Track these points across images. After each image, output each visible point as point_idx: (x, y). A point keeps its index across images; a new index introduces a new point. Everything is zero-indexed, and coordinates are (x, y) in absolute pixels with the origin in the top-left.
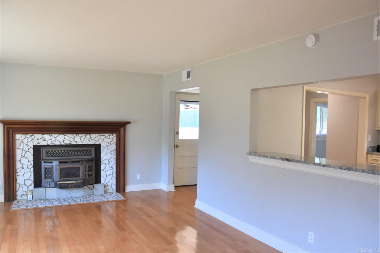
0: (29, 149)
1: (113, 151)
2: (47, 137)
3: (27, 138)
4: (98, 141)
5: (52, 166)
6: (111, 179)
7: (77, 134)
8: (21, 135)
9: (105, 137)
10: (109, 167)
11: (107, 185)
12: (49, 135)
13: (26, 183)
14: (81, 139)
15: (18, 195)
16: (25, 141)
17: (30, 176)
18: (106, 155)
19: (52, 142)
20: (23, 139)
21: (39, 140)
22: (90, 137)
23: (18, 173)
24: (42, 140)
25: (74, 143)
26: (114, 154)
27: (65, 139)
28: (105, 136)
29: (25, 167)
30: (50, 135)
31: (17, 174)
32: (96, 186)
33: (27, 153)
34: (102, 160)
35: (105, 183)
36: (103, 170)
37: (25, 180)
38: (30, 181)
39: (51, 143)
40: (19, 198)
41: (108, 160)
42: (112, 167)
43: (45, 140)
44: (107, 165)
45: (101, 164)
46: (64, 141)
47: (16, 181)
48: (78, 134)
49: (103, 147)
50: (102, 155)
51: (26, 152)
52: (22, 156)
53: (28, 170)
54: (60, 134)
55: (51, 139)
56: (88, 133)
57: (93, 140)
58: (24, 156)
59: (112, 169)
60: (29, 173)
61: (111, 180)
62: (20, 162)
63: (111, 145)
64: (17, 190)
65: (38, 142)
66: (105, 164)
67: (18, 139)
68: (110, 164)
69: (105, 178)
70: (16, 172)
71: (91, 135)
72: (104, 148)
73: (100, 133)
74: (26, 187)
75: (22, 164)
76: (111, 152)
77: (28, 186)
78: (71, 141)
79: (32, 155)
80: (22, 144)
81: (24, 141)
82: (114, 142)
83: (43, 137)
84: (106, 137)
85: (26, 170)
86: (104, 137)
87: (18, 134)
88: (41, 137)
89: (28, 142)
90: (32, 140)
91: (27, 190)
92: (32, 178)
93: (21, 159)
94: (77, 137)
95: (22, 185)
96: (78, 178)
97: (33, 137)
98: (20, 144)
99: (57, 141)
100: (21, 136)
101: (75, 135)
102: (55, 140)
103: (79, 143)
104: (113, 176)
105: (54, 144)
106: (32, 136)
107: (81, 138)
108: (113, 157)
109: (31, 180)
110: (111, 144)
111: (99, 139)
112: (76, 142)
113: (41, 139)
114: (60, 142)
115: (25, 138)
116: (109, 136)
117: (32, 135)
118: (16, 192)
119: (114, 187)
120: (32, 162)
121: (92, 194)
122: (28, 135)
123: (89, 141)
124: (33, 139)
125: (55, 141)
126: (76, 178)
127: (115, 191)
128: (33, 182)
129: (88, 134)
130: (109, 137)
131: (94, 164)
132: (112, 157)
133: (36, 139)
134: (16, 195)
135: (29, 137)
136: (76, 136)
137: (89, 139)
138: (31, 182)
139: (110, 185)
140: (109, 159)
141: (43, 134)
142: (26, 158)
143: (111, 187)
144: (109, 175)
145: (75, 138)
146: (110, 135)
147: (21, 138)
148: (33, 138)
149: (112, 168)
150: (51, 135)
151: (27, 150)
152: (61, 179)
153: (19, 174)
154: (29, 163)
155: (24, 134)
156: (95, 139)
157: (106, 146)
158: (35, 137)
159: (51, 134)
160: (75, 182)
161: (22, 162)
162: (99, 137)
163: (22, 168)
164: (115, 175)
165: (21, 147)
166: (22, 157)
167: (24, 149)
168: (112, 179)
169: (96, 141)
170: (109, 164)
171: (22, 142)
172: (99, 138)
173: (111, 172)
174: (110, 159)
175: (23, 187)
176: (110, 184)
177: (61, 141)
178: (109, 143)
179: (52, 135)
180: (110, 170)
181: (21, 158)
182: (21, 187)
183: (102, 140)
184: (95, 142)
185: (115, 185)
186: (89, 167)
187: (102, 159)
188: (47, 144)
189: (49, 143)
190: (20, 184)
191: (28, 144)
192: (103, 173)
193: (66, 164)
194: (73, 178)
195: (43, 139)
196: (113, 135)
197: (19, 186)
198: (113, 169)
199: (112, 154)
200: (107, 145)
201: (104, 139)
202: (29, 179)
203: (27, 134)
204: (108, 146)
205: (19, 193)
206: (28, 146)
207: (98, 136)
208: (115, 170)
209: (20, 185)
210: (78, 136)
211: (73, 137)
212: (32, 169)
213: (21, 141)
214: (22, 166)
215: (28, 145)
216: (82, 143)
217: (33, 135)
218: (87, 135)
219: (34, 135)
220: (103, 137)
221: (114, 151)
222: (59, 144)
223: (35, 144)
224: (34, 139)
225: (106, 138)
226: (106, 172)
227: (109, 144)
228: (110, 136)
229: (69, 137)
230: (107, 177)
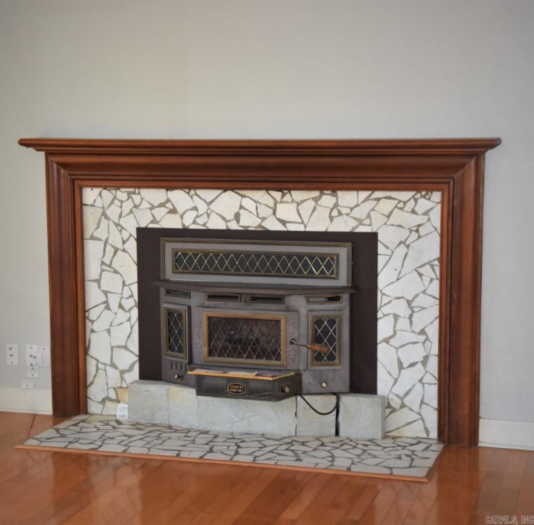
0: (124, 242)
1: (428, 266)
2: (179, 198)
3: (117, 202)
4: (367, 222)
5: (186, 308)
6: (421, 381)
7: (286, 191)
8: (100, 189)
9: (396, 207)
10: (413, 332)
11: (403, 406)
12: (188, 193)
13: (115, 361)
14: (301, 212)
15: (93, 398)
16: (113, 212)
17: (129, 337)
18: (398, 279)
19: (198, 220)
20: (106, 207)
21: (154, 211)
22: (336, 205)
23: (93, 322)
24: (164, 210)
25: (273, 225)
26: (432, 280)
27: (241, 207)
28: (396, 202)
29: (114, 302)
30: (192, 192)
31: (89, 324)
32: (349, 402)
33: (119, 253)
34: (381, 300)
35: (392, 396)
36: (387, 341)
37: (112, 348)
38: (127, 353)
39: (194, 222)
40: (94, 407)
41: (409, 303)
42: (423, 332)
43: (173, 211)
44: (403, 324)
45: (379, 315)
46: (237, 217)
47: (86, 350)
48: (290, 190)
49: (387, 247)
50: (383, 279)
51: (116, 250)
52: (103, 263)
53: (122, 316)
54: (225, 190)
55: (195, 208)
56: (327, 189)
57: (348, 215)
58: (110, 266)
59: (424, 343)
60: (126, 327)
61: (419, 385)
62: (99, 287)
63: (420, 240)
64: (89, 382)
65: (153, 216)
66: (396, 317)
67: (93, 205)
68: (415, 318)
69: (396, 377)
70: (85, 318)
71: (339, 193)
72: (393, 252)
73: (374, 190)
74: (118, 371)
75: (106, 293)
76: (421, 270)
77: (122, 372)
78: (263, 219)
79: (134, 262)
80: (104, 222)
81: (108, 212)
82: (436, 229)
83: (168, 201)
84: (401, 205)
85: (116, 314)
86: (391, 204)
87: (93, 186)
88: (163, 200)
89: (120, 216)
90: (134, 210)
91: (119, 385)
92: (135, 346)
93: (101, 275)
94: (286, 202)
95: (105, 364)
96: (274, 362)
97: (137, 199)
98: (97, 222)
99: (213, 215)
100: (100, 194)
101: (277, 195)
102: (209, 211)
103: (292, 228)
104: (427, 372)
105: (204, 225)
106: (133, 196)
107: (300, 207)
108: (428, 292)
109: (132, 352)
110: (419, 237)
111: (372, 213)
112: (284, 223)
113: (162, 205)
114: (223, 218)
115: (112, 203)
116: (412, 200)
117: (132, 190)
118: (86, 387)
119: (432, 418)
120: (135, 288)
121: (334, 431)
122: (123, 190)
123: (331, 218)
124: (136, 207)
125: (208, 215)
126: (263, 361)
127: (434, 434)
128: (137, 358)
129: (326, 192)
130: (411, 203)
131: (346, 313)
132: (424, 292)
133: (145, 205)
134: (86, 397)
135: (124, 200)
136: (283, 196)
137: (332, 210)
138: (130, 358)
139: (416, 407)
140: (410, 298)
141: (169, 189)
142: (116, 272)
143: (416, 417)
144: (412, 365)
145: (280, 207)
146: (419, 195)
147: (99, 203)
148: (137, 202)
149: (423, 338)
150: (196, 194)
151: (120, 246)
152: (211, 358)
153: (95, 326)
154: (127, 293)
155: (109, 186)
156: (356, 213)
157: (401, 243)
158: (142, 199)
159: (195, 188)
160: (251, 375)
161: (104, 287)
162: (371, 204)
163: (104, 305)
164: (433, 364)
165: (101, 233)
166: (104, 267)
167: (109, 241)
168: (424, 381)
169: (360, 222)
170: (411, 317)
171: (104, 214)
172: (373, 210)
173: (416, 353)
174: (416, 296)
175: (108, 375)
176: (413, 401)
177: (230, 216)
178: (411, 231)
179: (199, 192)
180: (415, 343)
181: (102, 270)
182: (101, 372)
183: (385, 219)
184: (356, 223)
185: (435, 409)
186: (318, 322)
187: (383, 294)
188: (183, 224)
189: (189, 222)
190: (98, 361)
191: (122, 222)
192: (385, 354)
193: (230, 304)
194: (254, 361)
195: (169, 205)
196: (429, 199)
197: (97, 369)
198: (427, 339)
199: (426, 280)
200: (403, 240)
201: (391, 212)
202: (125, 347)
203: (118, 188)
204: (407, 243)
205: (96, 392)
206: (120, 231)
207: (364, 201)
208: (434, 348)
209: (101, 366)
210: (287, 198)
211: (271, 203)
212: (135, 313)
213: (101, 210)
214: (105, 299)
215: (122, 228)
216: (305, 227)
217: (137, 191)
218: (322, 194)
219: (139, 193)
220: (386, 206)
221: (432, 266)
222: (221, 226)
223: (143, 225)
224: (140, 208)
225: (402, 209)
226: (397, 349)
227: (414, 236)
228: (416, 200)
229: (256, 202)
230: (402, 371)
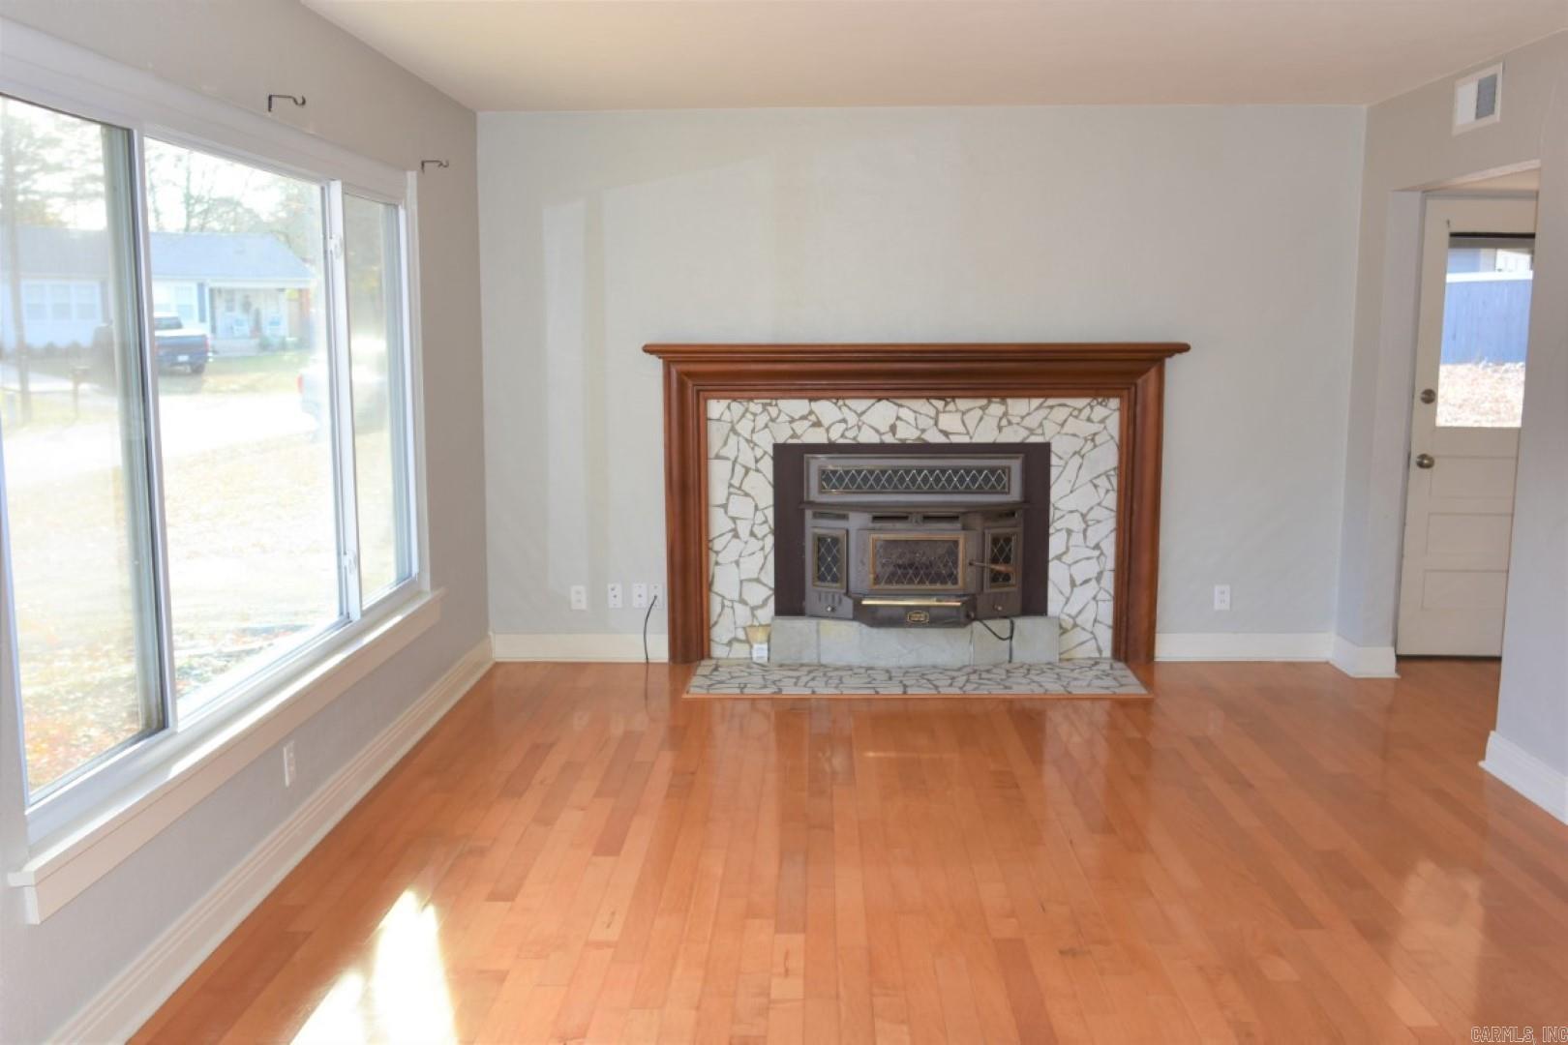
0: (757, 461)
1: (1104, 478)
2: (826, 409)
3: (749, 416)
4: (1040, 431)
5: (845, 532)
6: (1094, 598)
7: (949, 400)
8: (729, 401)
9: (1071, 415)
10: (1087, 547)
11: (1075, 625)
12: (836, 404)
13: (745, 597)
14: (966, 422)
15: (717, 639)
16: (744, 427)
17: (761, 569)
18: (1071, 492)
19: (847, 434)
20: (735, 421)
21: (794, 425)
22: (1005, 414)
23: (717, 553)
24: (806, 423)
25: (934, 437)
26: (1108, 491)
27: (898, 418)
28: (1071, 409)
29: (743, 529)
30: (841, 402)
31: (713, 557)
32: (1024, 624)
33: (752, 474)
34: (1053, 514)
35: (1063, 617)
36: (1059, 558)
37: (741, 582)
38: (760, 586)
39: (843, 436)
40: (718, 651)
41: (1083, 516)
42: (1097, 547)
43: (818, 424)
44: (1076, 538)
45: (1051, 530)
46: (893, 429)
47: (710, 585)
48: (953, 398)
49: (1061, 458)
50: (1056, 492)
51: (747, 470)
52: (731, 485)
53: (755, 545)
54: (880, 399)
55: (844, 421)
56: (995, 397)
57: (1018, 424)
58: (740, 488)
59: (1098, 558)
60: (759, 558)
61: (1093, 603)
62: (726, 512)
63: (1096, 450)
64: (712, 622)
65: (793, 429)
66: (1069, 532)
67: (719, 420)
68: (1089, 532)
69: (1067, 595)
70: (709, 549)
71: (1010, 401)
72: (1066, 463)
73: (1047, 397)
74: (748, 609)
75: (734, 519)
76: (1096, 482)
77: (753, 609)
78: (923, 431)
79: (769, 483)
80: (733, 439)
81: (738, 427)
82: (1112, 438)
83: (811, 412)
84: (1076, 413)
85: (746, 543)
86: (1064, 412)
87: (718, 398)
88: (806, 412)
89: (753, 431)
90: (770, 424)
91: (749, 623)
92: (769, 578)
93: (728, 499)
94: (950, 412)
95: (732, 601)
96: (949, 586)
97: (773, 411)
98: (724, 437)
99: (864, 428)
100: (729, 407)
101: (940, 404)
102: (860, 423)
103: (955, 439)
104: (1100, 588)
105: (854, 438)
106: (769, 408)
107: (966, 417)
108: (1104, 504)
109: (765, 585)
110: (1095, 446)
111: (1044, 422)
112: (946, 434)
113: (804, 418)
114: (877, 431)
115: (743, 416)
116: (1088, 408)
117: (768, 401)
118: (709, 628)
119: (1106, 637)
120: (770, 513)
121: (1007, 657)
122: (756, 401)
123: (1000, 428)
124: (773, 420)
125: (859, 428)
126: (938, 586)
127: (1107, 653)
128: (771, 592)
129: (994, 400)
130: (1087, 411)
131: (1019, 530)
132: (1099, 504)
133: (783, 418)
134: (709, 640)
135: (758, 412)
136: (946, 405)
137: (1001, 419)
138: (763, 593)
139: (1089, 626)
140: (1084, 511)
141: (812, 399)
142: (747, 495)
143: (1090, 636)
144: (1086, 582)
145: (943, 418)
146: (1095, 402)
147: (727, 416)
148: (774, 415)
149: (1096, 553)
150: (845, 405)
151: (752, 465)
152: (877, 587)
153: (721, 558)
154: (760, 517)
155: (739, 398)
156: (1027, 422)
157: (1075, 453)
158: (780, 411)
159: (844, 398)
160: (932, 602)
161: (732, 512)
162: (1043, 413)
163: (731, 534)
164: (1109, 581)
165: (730, 451)
166: (732, 490)
167: (739, 460)
168: (1098, 598)
169: (1032, 431)
170: (1085, 531)
171: (733, 430)
172: (1046, 418)
173: (1090, 569)
174: (1092, 508)
175: (736, 613)
176: (1086, 619)
177: (884, 428)
178: (1086, 440)
179: (849, 402)
180: (1088, 559)
181: (730, 494)
182: (727, 611)
183: (1058, 428)
184: (1025, 433)
185: (1109, 627)
186: (995, 541)
187: (1056, 508)
188: (829, 439)
189: (835, 436)
190: (723, 597)
191: (755, 437)
192: (1056, 573)
193: (899, 525)
194: (928, 586)
195: (813, 418)
196: (1106, 406)
197: (723, 606)
198: (1102, 554)
199: (1102, 491)
200: (1078, 449)
201: (1065, 421)
202: (758, 580)
203: (751, 399)
204: (1083, 452)
205: (721, 634)
206: (753, 449)
207: (1037, 409)
208: (1110, 563)
209: (727, 603)
210: (951, 407)
211: (932, 413)
212: (770, 541)
213: (729, 425)
214: (733, 526)
215: (755, 445)
216: (971, 438)
217: (774, 402)
218: (990, 402)
219: (776, 405)
220: (1060, 414)
221: (1108, 477)
222: (874, 439)
223: (781, 441)
224: (778, 421)
225: (1076, 417)
226: (1070, 565)
227: (1090, 445)
228: (1092, 408)
229: (915, 412)
230: (1075, 589)
